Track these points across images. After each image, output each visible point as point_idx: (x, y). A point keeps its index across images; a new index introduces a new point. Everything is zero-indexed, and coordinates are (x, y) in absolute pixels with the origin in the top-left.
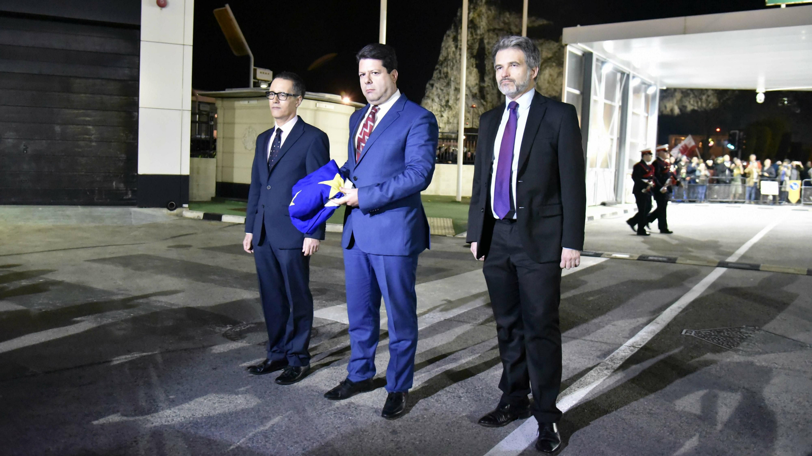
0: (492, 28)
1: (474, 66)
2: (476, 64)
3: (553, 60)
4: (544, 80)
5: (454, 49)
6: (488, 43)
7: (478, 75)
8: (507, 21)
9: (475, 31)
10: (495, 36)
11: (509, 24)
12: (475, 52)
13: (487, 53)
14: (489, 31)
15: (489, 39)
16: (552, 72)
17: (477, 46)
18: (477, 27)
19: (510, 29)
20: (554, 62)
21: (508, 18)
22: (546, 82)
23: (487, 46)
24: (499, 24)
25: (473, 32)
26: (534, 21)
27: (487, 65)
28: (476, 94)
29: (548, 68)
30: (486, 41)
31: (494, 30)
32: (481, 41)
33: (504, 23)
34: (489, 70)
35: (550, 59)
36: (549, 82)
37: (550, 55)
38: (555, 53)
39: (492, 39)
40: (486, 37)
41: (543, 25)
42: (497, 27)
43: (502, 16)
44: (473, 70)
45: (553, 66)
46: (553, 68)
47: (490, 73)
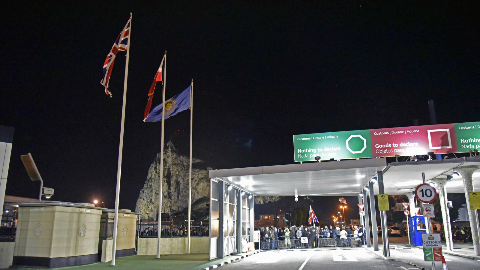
0: (174, 163)
1: (165, 182)
2: (166, 181)
3: (204, 179)
4: (200, 188)
5: (155, 173)
6: (172, 171)
7: (167, 186)
8: (181, 160)
9: (166, 165)
10: (176, 167)
11: (183, 162)
12: (166, 175)
13: (172, 175)
14: (173, 164)
15: (173, 169)
16: (204, 185)
17: (167, 172)
18: (167, 163)
19: (183, 164)
20: (205, 180)
21: (182, 159)
22: (201, 190)
23: (171, 172)
24: (178, 162)
25: (165, 165)
26: (195, 160)
27: (172, 181)
28: (166, 196)
29: (202, 183)
30: (171, 170)
31: (175, 164)
32: (169, 169)
33: (180, 161)
34: (173, 184)
35: (203, 178)
36: (202, 190)
37: (203, 177)
38: (205, 176)
39: (174, 169)
40: (171, 167)
41: (199, 162)
42: (177, 163)
43: (179, 157)
44: (165, 184)
45: (204, 182)
46: (204, 183)
47: (173, 185)
